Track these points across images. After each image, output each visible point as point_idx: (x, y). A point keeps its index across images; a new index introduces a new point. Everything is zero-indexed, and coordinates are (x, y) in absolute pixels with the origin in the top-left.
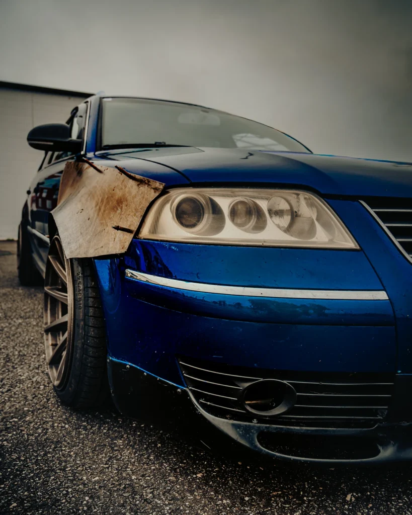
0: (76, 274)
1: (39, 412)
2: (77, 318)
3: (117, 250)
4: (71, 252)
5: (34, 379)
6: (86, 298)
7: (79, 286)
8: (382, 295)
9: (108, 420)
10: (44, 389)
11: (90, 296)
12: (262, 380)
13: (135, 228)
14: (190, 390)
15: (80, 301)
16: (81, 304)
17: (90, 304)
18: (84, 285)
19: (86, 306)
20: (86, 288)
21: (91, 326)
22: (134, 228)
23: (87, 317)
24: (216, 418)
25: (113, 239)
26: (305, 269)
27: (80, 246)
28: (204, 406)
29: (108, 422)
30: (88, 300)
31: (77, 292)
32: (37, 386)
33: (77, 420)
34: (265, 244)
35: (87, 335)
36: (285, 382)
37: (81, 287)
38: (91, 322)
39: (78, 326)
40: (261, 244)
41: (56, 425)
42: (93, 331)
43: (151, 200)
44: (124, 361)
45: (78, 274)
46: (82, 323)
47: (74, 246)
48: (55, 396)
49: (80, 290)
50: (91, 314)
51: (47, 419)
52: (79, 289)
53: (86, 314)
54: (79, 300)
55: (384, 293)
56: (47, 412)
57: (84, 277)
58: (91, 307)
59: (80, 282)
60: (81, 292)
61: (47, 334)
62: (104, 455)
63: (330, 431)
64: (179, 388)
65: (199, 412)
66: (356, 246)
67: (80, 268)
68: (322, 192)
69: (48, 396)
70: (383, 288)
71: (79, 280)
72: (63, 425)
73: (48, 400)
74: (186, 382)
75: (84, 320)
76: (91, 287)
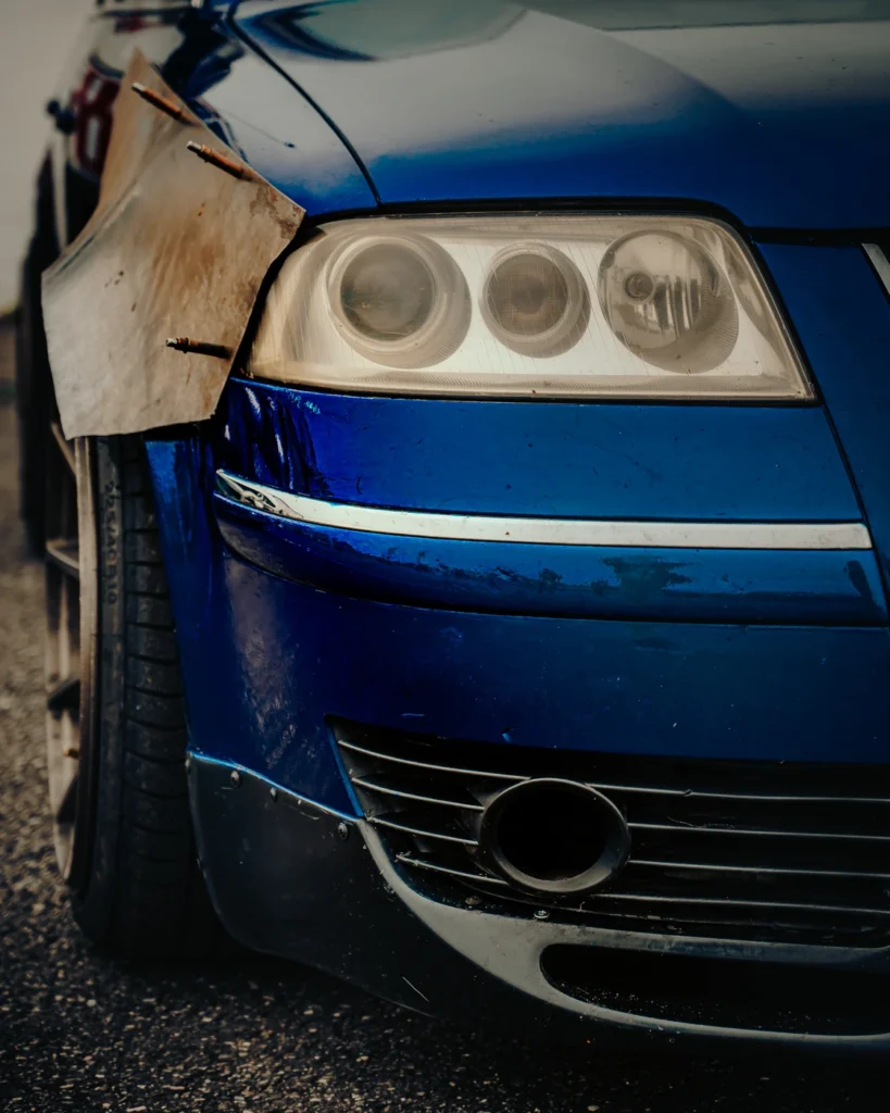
0: (102, 489)
1: (13, 967)
2: (105, 631)
3: (193, 413)
4: (81, 418)
5: (19, 886)
6: (130, 567)
7: (110, 529)
8: (854, 536)
9: (227, 996)
10: (44, 913)
11: (141, 558)
12: (527, 780)
13: (236, 343)
14: (373, 824)
15: (111, 576)
16: (114, 586)
17: (142, 585)
18: (123, 524)
19: (129, 593)
20: (127, 532)
21: (144, 658)
22: (234, 344)
23: (131, 627)
24: (436, 904)
25: (185, 378)
26: (637, 463)
27: (105, 398)
28: (405, 871)
29: (228, 1001)
30: (134, 573)
31: (105, 549)
32: (25, 904)
33: (126, 992)
34: (542, 392)
35: (135, 688)
36: (588, 787)
37: (117, 529)
38: (144, 643)
39: (110, 655)
40: (527, 392)
41: (58, 998)
42: (151, 673)
43: (274, 257)
44: (229, 762)
45: (108, 489)
46: (119, 647)
47: (87, 398)
48: (77, 933)
49: (112, 542)
50: (143, 618)
51: (36, 985)
52: (110, 537)
53: (128, 620)
54: (108, 573)
55: (861, 528)
56: (39, 969)
57: (124, 498)
58: (144, 594)
59: (113, 513)
60: (115, 547)
61: (58, 717)
62: (181, 1067)
63: (753, 948)
64: (341, 820)
65: (391, 889)
66: (809, 393)
67: (114, 470)
68: (747, 223)
69: (52, 929)
70: (858, 515)
71: (111, 510)
72: (81, 999)
73: (50, 940)
74: (358, 800)
75: (124, 638)
76: (141, 531)
